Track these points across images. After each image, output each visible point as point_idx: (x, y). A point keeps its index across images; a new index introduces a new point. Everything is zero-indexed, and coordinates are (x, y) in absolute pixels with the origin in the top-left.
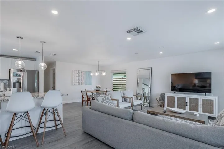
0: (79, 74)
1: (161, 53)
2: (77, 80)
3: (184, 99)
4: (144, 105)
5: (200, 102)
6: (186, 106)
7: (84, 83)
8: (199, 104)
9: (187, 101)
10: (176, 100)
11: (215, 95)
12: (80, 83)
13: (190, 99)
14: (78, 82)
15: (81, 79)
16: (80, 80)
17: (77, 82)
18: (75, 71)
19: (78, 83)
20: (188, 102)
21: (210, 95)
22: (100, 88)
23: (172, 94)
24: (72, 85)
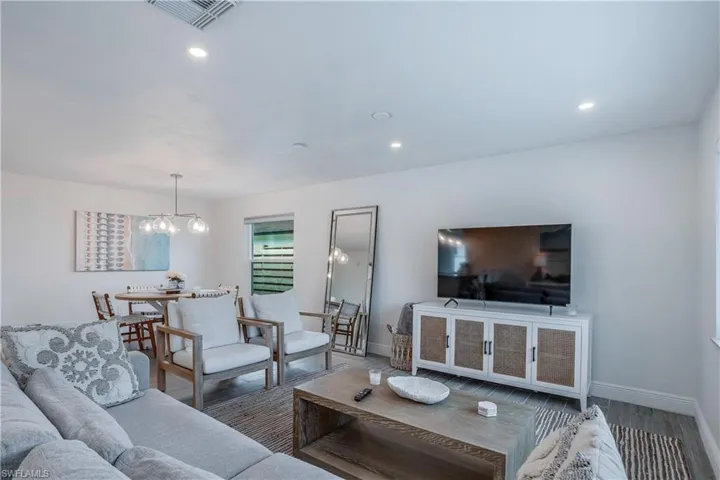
0: (108, 226)
1: (396, 145)
2: (99, 249)
3: (479, 326)
4: (337, 347)
5: (532, 341)
6: (485, 356)
7: (134, 261)
8: (529, 347)
9: (489, 335)
10: (451, 331)
11: (581, 313)
12: (115, 262)
13: (498, 328)
14: (102, 257)
15: (120, 249)
16: (115, 252)
17: (98, 260)
18: (89, 214)
19: (102, 263)
20: (492, 339)
21: (564, 314)
22: (180, 285)
23: (437, 309)
24: (75, 271)
